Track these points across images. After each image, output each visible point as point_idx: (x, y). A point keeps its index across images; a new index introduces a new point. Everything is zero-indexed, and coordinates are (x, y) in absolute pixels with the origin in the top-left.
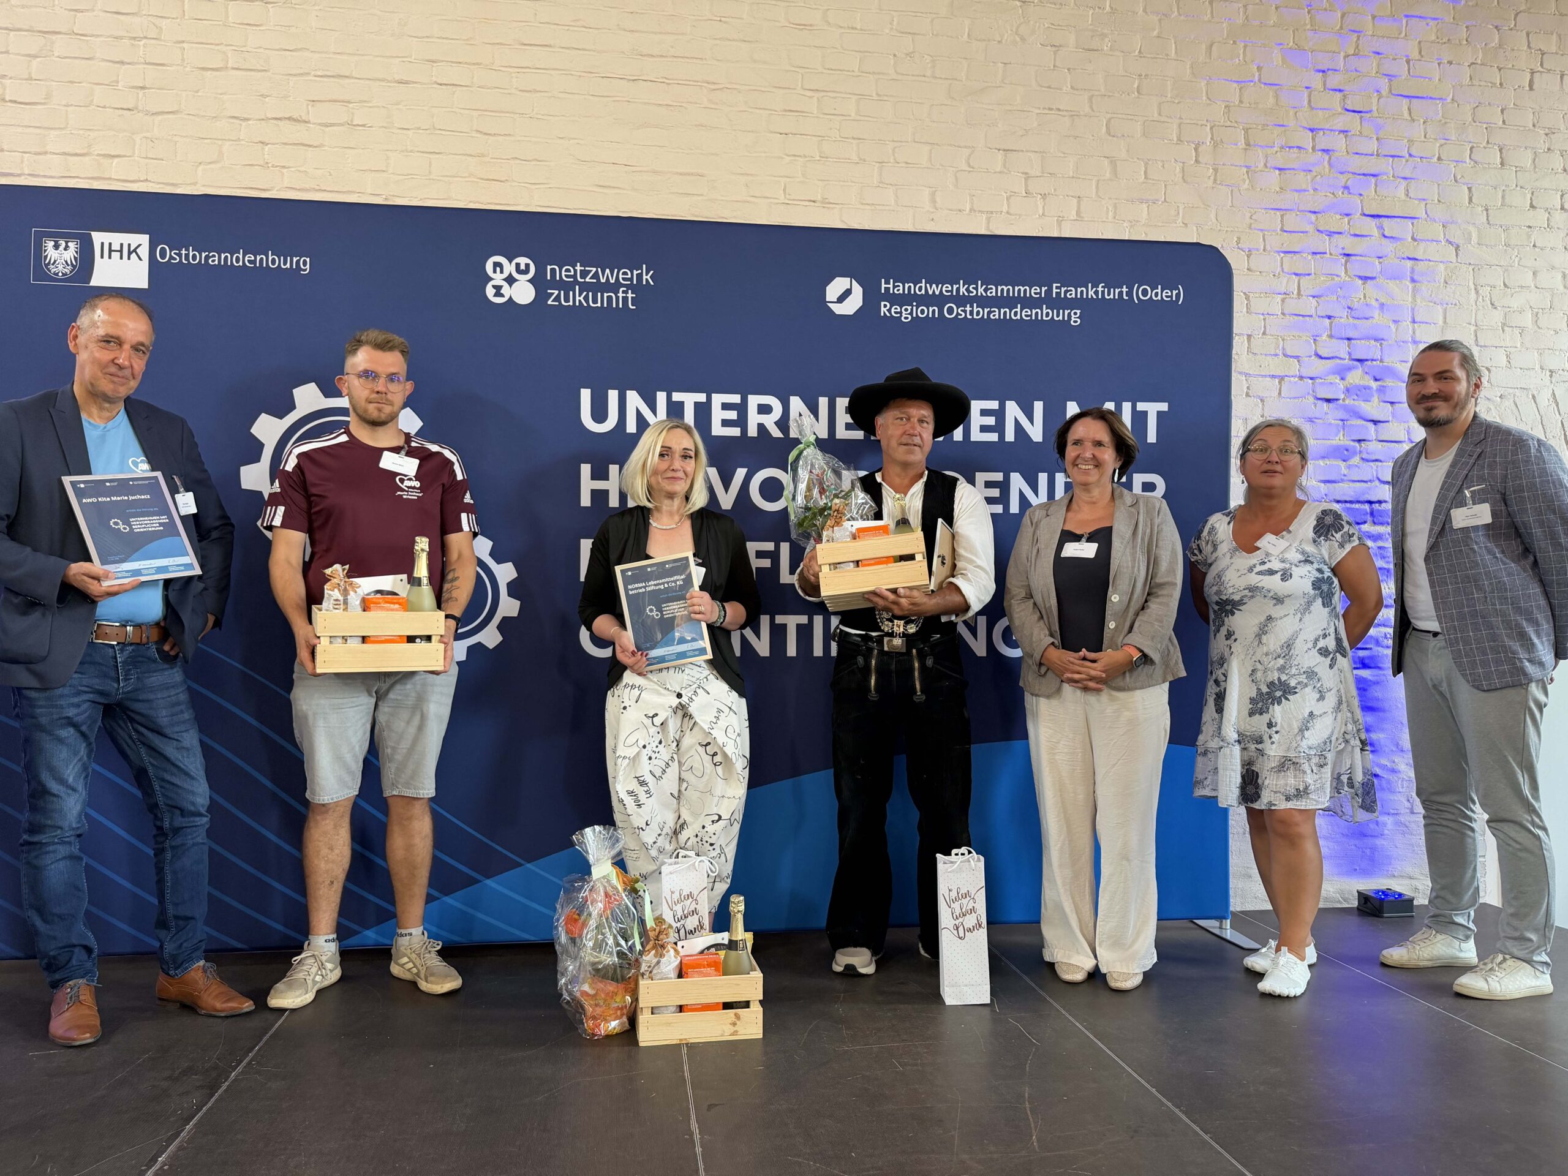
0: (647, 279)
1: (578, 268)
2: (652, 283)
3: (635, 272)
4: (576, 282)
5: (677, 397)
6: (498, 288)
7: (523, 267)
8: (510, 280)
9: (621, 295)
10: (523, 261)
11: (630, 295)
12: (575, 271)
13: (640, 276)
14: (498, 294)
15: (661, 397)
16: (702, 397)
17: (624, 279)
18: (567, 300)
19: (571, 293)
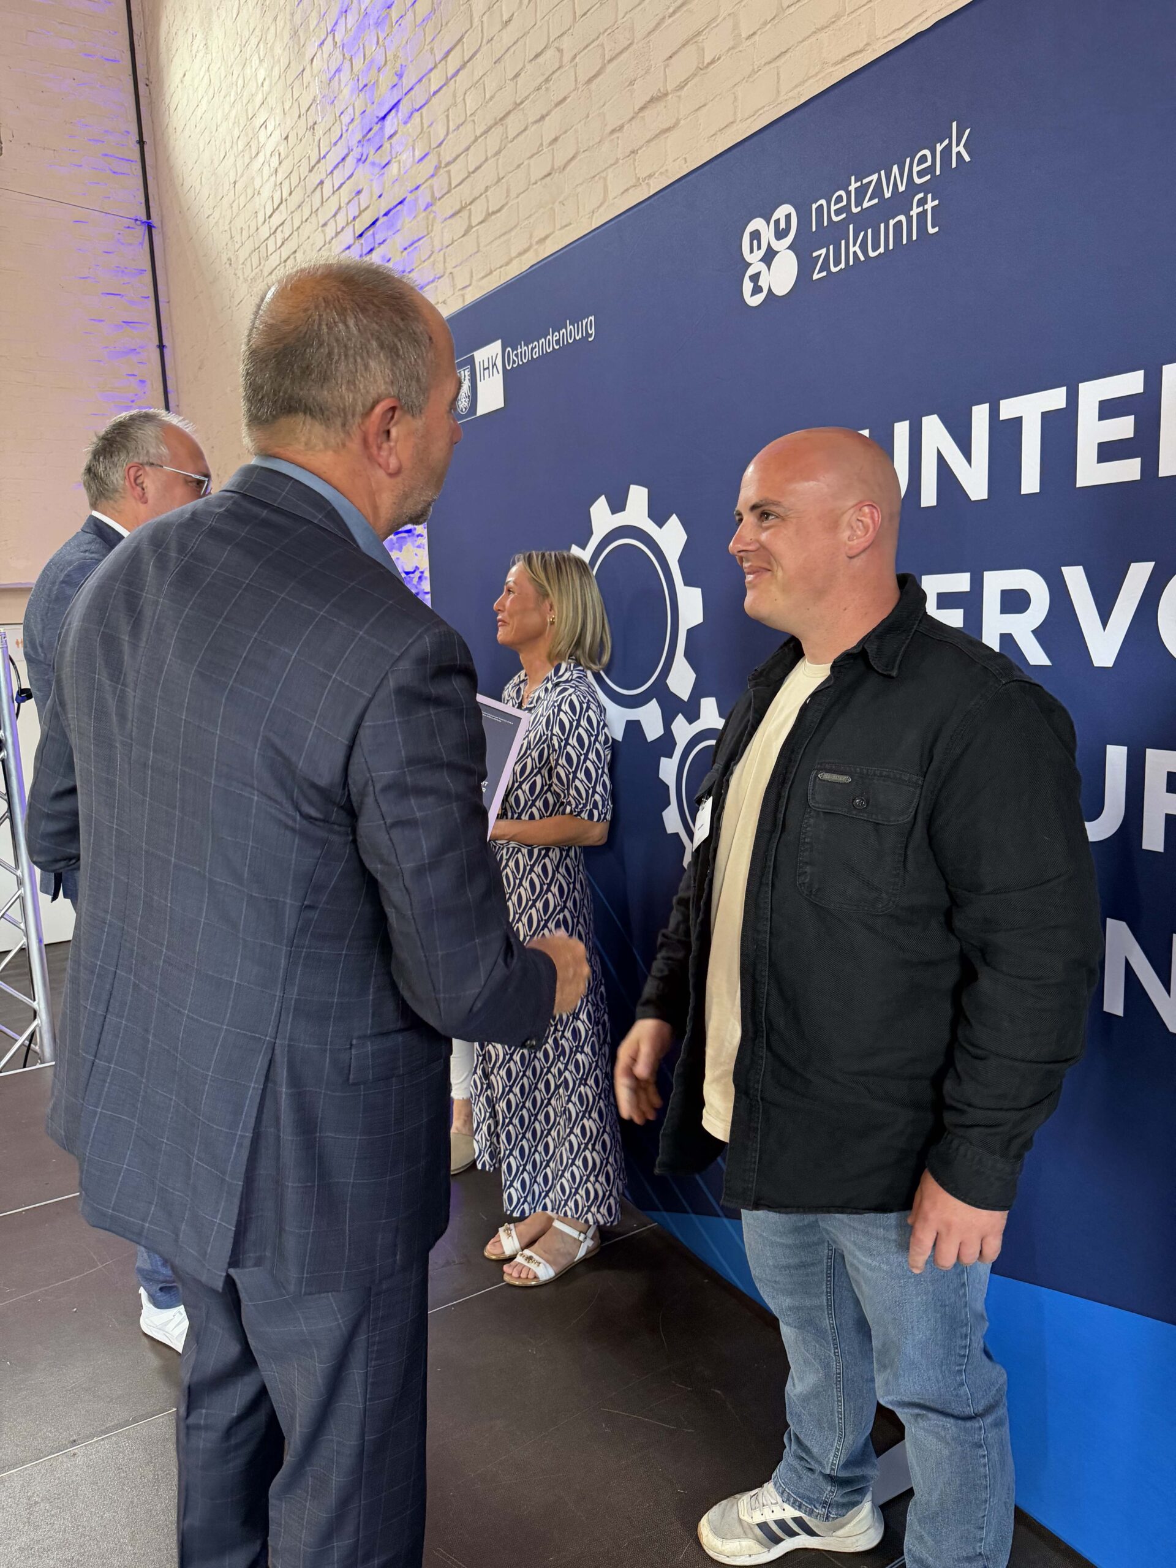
0: (959, 154)
1: (853, 187)
2: (967, 158)
3: (939, 148)
4: (851, 218)
5: (1009, 408)
6: (755, 278)
7: (783, 225)
8: (769, 256)
9: (914, 212)
10: (783, 211)
11: (929, 206)
12: (848, 193)
13: (947, 150)
14: (757, 290)
15: (980, 415)
16: (1055, 399)
17: (921, 174)
18: (837, 263)
19: (843, 242)
